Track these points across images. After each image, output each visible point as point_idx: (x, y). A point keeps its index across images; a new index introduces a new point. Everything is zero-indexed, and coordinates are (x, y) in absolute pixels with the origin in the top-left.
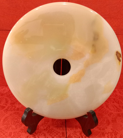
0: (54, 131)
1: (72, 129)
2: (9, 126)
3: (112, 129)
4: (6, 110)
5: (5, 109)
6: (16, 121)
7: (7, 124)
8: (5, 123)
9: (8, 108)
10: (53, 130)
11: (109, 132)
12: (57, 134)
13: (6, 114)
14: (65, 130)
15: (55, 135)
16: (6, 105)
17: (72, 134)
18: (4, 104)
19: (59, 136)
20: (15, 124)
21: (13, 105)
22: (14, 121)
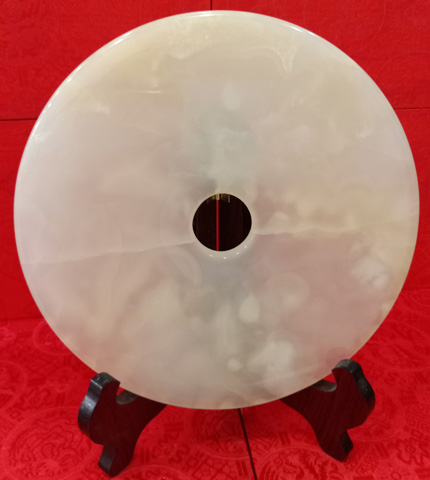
0: (205, 462)
1: (271, 445)
2: (34, 465)
3: (406, 429)
4: (14, 406)
5: (11, 404)
6: (58, 442)
7: (26, 458)
8: (18, 457)
9: (22, 399)
10: (204, 458)
11: (399, 441)
12: (220, 471)
13: (19, 420)
14: (247, 453)
15: (213, 474)
16: (13, 389)
17: (272, 464)
18: (5, 389)
19: (228, 476)
20: (58, 455)
21: (41, 388)
22: (54, 445)
